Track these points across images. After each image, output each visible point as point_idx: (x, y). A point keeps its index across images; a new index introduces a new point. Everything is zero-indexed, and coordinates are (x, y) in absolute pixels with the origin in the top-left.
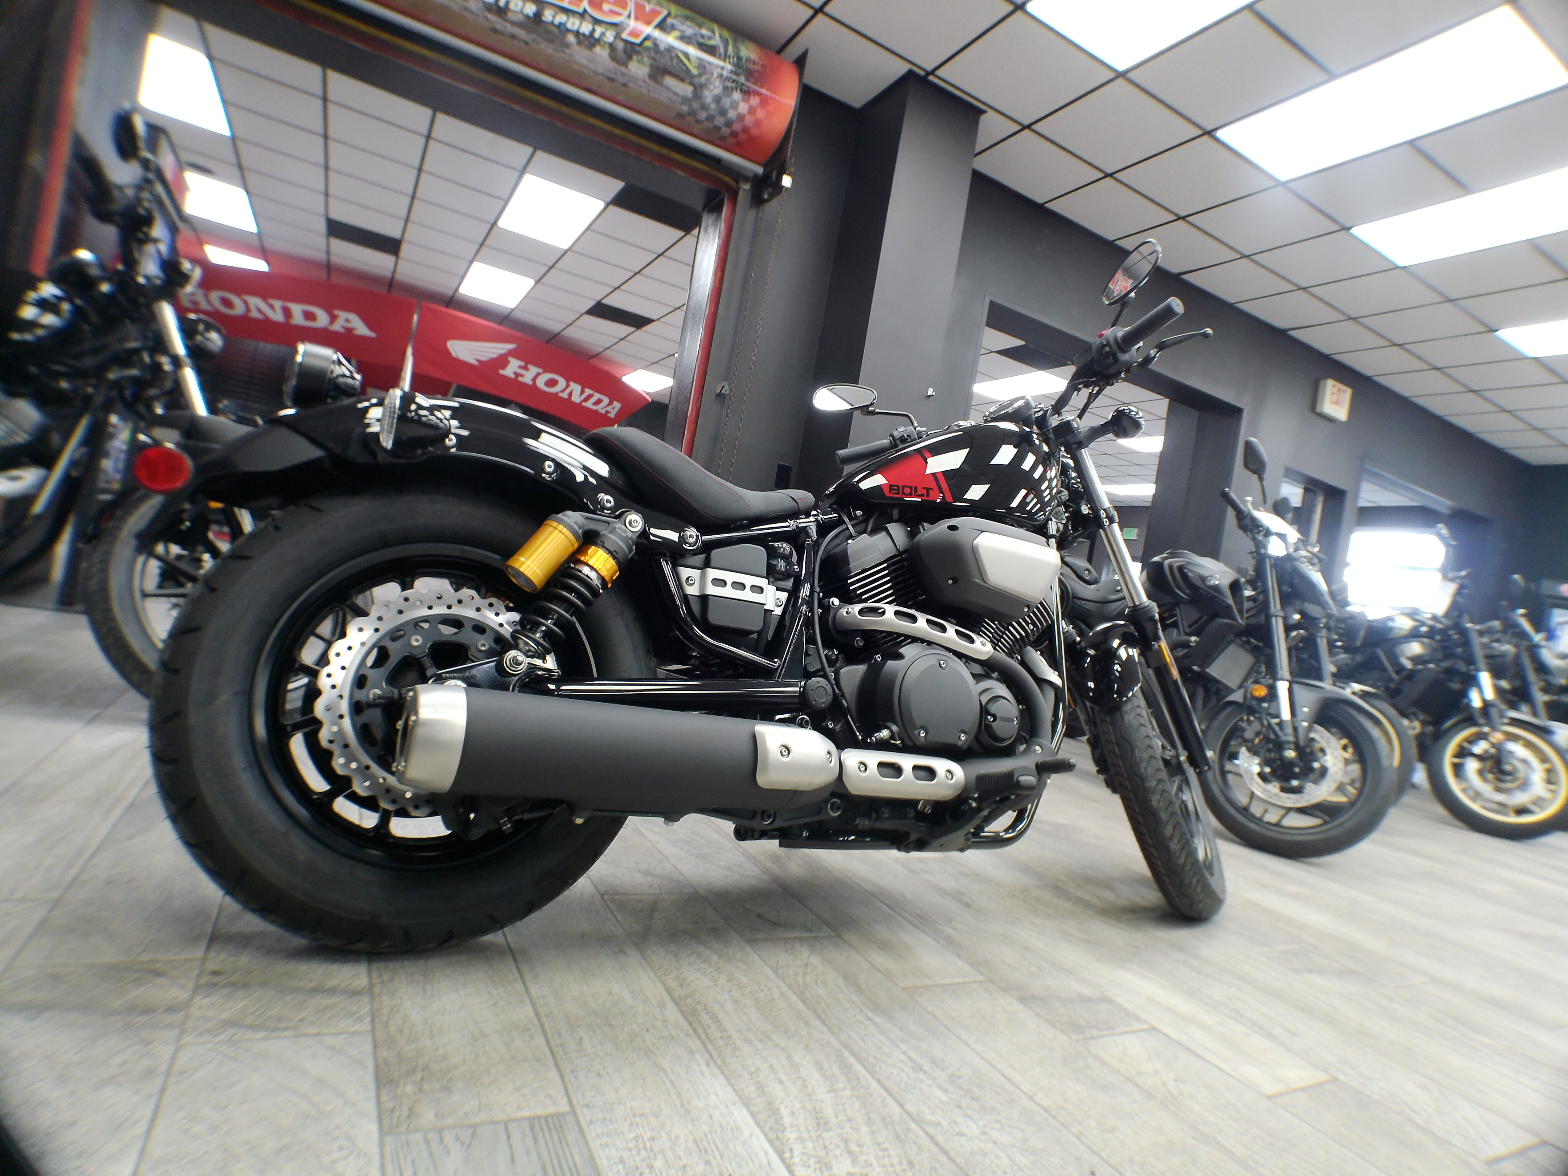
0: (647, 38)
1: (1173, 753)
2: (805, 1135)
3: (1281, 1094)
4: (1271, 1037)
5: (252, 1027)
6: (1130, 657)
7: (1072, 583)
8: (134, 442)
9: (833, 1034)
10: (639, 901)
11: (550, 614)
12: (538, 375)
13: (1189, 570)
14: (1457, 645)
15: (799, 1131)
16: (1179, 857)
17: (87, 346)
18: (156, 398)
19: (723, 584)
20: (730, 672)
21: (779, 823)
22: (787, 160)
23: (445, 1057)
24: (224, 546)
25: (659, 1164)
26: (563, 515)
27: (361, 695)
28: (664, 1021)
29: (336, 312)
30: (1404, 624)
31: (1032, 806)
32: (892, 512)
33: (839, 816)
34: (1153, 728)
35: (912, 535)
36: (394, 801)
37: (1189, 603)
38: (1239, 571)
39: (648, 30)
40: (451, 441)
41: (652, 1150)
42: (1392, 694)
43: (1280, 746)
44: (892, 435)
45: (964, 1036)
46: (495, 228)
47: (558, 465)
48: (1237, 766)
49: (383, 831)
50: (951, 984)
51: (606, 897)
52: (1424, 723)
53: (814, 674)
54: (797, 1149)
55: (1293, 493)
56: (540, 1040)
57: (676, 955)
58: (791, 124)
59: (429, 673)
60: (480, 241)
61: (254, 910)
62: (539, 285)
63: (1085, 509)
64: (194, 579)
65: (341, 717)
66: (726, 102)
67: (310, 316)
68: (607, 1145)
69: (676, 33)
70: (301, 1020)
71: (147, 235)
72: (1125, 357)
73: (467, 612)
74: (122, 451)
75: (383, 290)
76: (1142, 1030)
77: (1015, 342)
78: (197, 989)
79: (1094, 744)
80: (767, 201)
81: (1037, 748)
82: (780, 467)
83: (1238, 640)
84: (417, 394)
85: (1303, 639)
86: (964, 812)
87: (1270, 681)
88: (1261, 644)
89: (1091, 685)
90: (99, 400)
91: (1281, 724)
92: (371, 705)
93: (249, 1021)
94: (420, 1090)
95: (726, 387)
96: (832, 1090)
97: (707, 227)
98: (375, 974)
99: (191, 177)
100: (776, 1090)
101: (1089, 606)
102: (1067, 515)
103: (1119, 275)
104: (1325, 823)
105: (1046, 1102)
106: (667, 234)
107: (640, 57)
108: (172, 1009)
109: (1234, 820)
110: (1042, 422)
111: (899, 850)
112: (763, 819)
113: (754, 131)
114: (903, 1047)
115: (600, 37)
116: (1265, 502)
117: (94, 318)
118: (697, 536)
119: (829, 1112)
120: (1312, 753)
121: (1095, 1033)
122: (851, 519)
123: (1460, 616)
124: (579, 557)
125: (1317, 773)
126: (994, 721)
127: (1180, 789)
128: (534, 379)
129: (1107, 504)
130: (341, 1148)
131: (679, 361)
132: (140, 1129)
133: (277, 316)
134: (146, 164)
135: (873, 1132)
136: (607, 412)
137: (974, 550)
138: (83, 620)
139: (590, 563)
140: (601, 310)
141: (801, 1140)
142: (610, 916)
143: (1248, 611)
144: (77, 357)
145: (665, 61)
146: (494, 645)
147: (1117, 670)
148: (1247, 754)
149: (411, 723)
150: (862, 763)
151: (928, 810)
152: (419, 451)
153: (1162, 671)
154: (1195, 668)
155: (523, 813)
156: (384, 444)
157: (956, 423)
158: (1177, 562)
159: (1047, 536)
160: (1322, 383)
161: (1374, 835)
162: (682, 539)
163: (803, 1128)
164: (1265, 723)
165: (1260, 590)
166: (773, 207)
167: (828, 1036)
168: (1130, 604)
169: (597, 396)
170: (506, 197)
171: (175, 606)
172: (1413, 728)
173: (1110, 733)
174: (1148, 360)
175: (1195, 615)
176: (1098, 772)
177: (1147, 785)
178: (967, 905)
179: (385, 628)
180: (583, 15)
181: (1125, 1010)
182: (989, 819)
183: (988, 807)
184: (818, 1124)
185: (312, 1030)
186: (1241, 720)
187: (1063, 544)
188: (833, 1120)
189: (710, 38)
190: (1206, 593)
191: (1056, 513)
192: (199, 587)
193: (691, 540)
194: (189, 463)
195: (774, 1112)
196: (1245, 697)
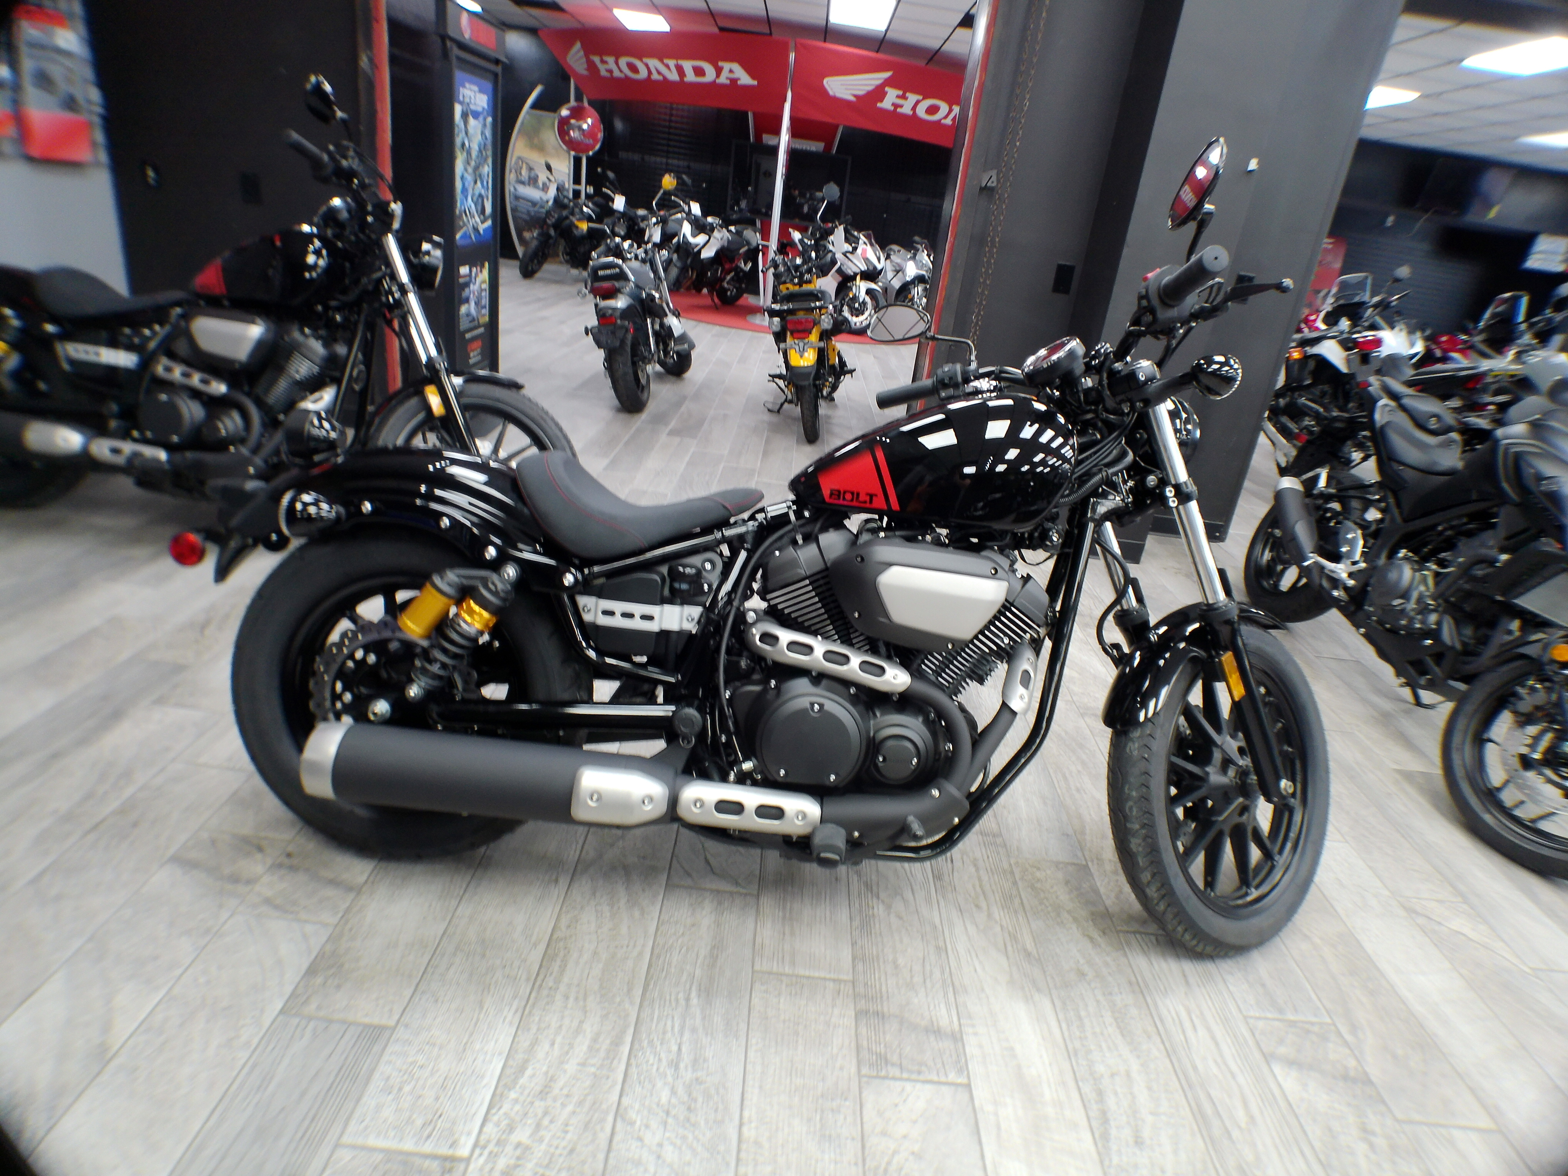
2: (523, 1098)
9: (640, 1007)
12: (917, 102)
15: (522, 1093)
19: (612, 615)
25: (407, 1088)
28: (524, 960)
29: (720, 64)
40: (367, 509)
41: (414, 1076)
47: (453, 520)
54: (507, 1108)
56: (427, 957)
62: (902, 5)
63: (1152, 481)
67: (699, 72)
68: (391, 1063)
70: (305, 907)
76: (951, 1084)
78: (271, 867)
81: (934, 792)
82: (1060, 268)
94: (325, 983)
95: (994, 178)
96: (583, 1064)
98: (375, 873)
100: (542, 1051)
108: (248, 882)
119: (560, 1082)
122: (798, 519)
126: (884, 760)
128: (914, 108)
130: (253, 1017)
133: (673, 76)
135: (574, 1112)
137: (877, 588)
141: (516, 1101)
150: (699, 800)
163: (527, 1092)
184: (541, 1092)
185: (305, 917)
188: (556, 1091)
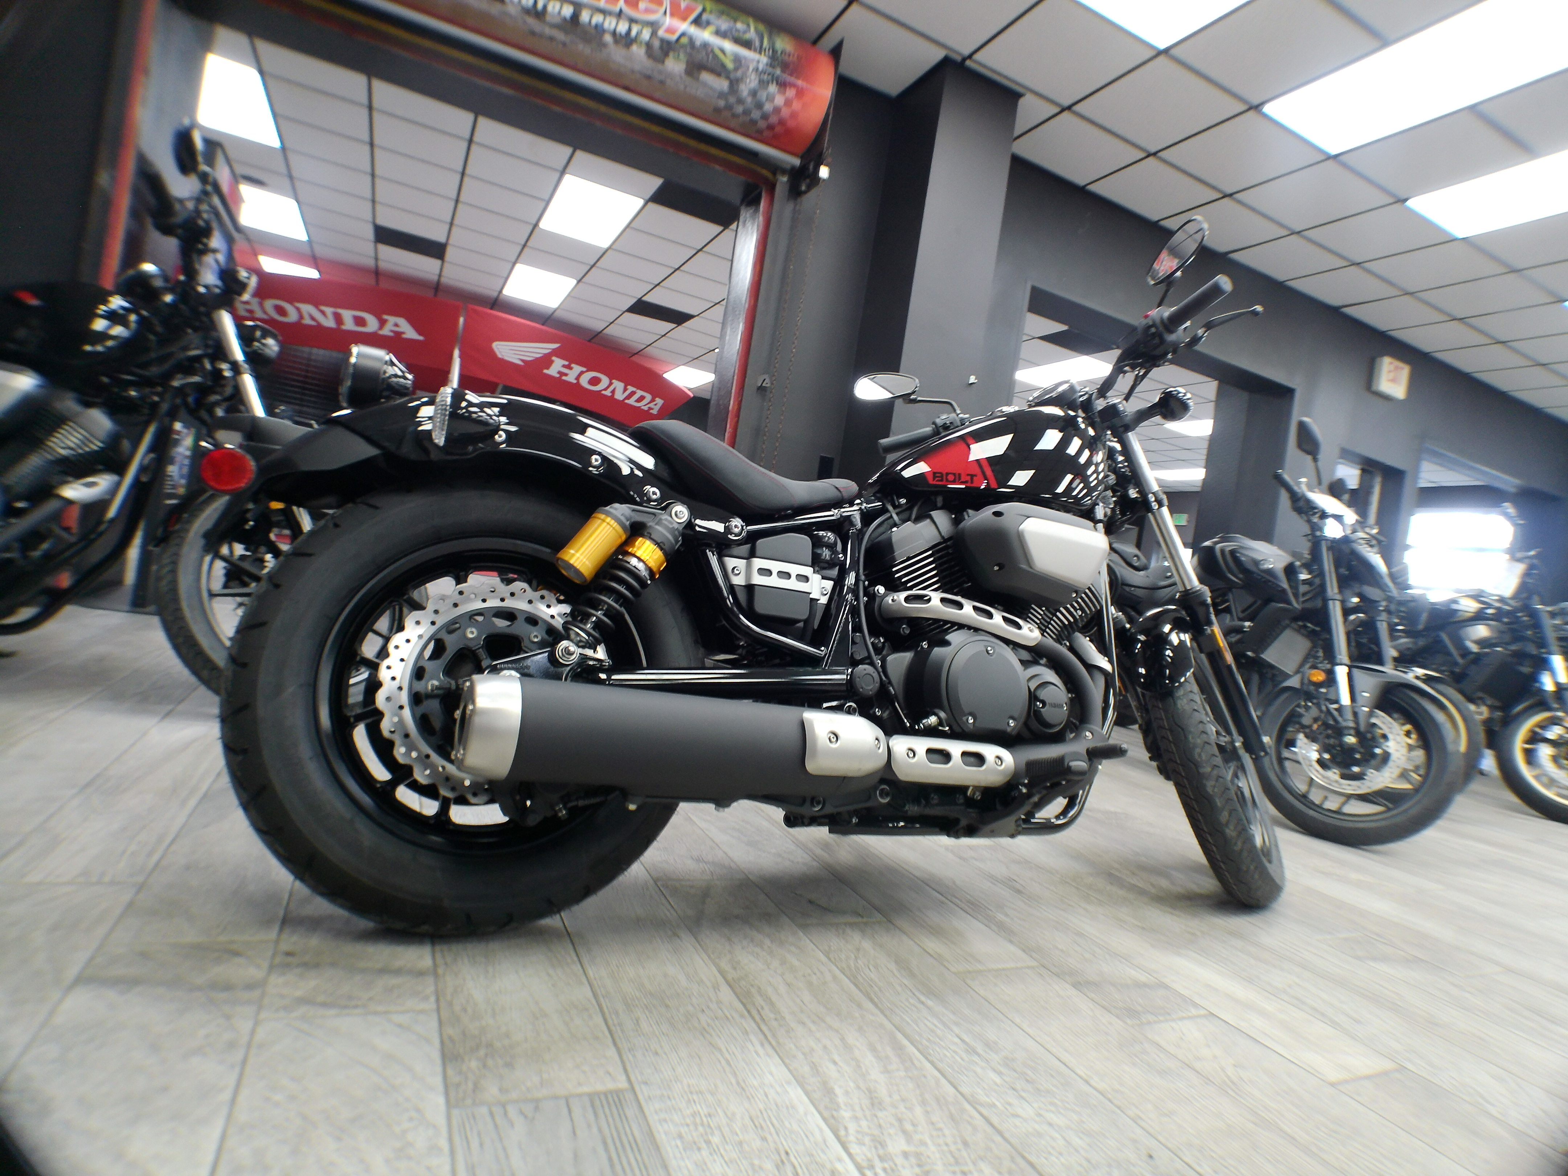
0: (683, 34)
1: (1228, 739)
2: (859, 1114)
3: (1346, 1082)
4: (1334, 1024)
5: (324, 1005)
6: (1182, 642)
7: (1122, 570)
8: (196, 448)
9: (886, 1016)
10: (692, 887)
11: (599, 605)
12: (582, 373)
13: (1242, 554)
14: (1528, 627)
15: (853, 1110)
16: (1236, 843)
17: (153, 355)
18: (217, 404)
19: (769, 574)
20: (777, 661)
21: (829, 810)
22: (825, 150)
23: (507, 1035)
24: (285, 547)
25: (716, 1139)
26: (611, 507)
27: (420, 686)
28: (719, 1002)
29: (385, 317)
30: (1469, 606)
31: (1083, 792)
32: (936, 499)
33: (888, 803)
34: (1207, 714)
35: (957, 522)
36: (453, 789)
37: (1242, 588)
38: (1294, 554)
39: (684, 26)
40: (501, 437)
41: (709, 1126)
42: (1458, 679)
43: (1339, 732)
44: (934, 423)
45: (1018, 1020)
46: (536, 231)
47: (605, 459)
48: (1295, 753)
49: (443, 818)
50: (1004, 969)
51: (659, 884)
52: (1492, 708)
53: (861, 662)
54: (852, 1127)
55: (1350, 475)
56: (599, 1020)
57: (729, 940)
58: (827, 115)
59: (485, 664)
60: (523, 242)
61: (322, 894)
62: (580, 284)
63: (1133, 493)
64: (257, 579)
65: (401, 707)
66: (763, 95)
67: (360, 321)
68: (665, 1121)
69: (711, 29)
70: (371, 999)
71: (205, 245)
72: (1172, 338)
73: (520, 605)
74: (187, 457)
75: (430, 294)
76: (1200, 1016)
77: (1058, 327)
78: (272, 968)
79: (1147, 731)
80: (805, 192)
81: (1088, 734)
82: (823, 459)
83: (1294, 625)
84: (467, 392)
85: (1362, 623)
86: (1014, 798)
87: (1329, 666)
88: (1318, 629)
89: (1142, 671)
90: (165, 407)
91: (1340, 710)
92: (429, 696)
93: (321, 998)
94: (485, 1066)
95: (767, 380)
96: (886, 1071)
97: (745, 221)
98: (438, 955)
99: (246, 190)
100: (831, 1071)
101: (1139, 592)
102: (1114, 499)
103: (1164, 255)
104: (1389, 809)
105: (1101, 1086)
106: (707, 229)
107: (676, 54)
108: (250, 987)
109: (1292, 807)
110: (1087, 406)
111: (948, 836)
112: (812, 805)
113: (791, 124)
114: (956, 1030)
115: (636, 36)
116: (1320, 483)
117: (159, 329)
118: (742, 526)
119: (883, 1092)
120: (1374, 739)
121: (1151, 1018)
122: (895, 507)
123: (1529, 598)
124: (627, 548)
125: (1379, 759)
126: (1043, 707)
127: (1236, 775)
128: (578, 378)
129: (1155, 487)
130: (411, 1119)
131: (720, 355)
132: (227, 1095)
133: (329, 323)
134: (204, 178)
135: (927, 1112)
136: (650, 409)
137: (1020, 536)
138: (156, 620)
139: (638, 554)
140: (642, 308)
141: (856, 1118)
142: (664, 901)
143: (1304, 594)
144: (145, 366)
145: (701, 56)
146: (546, 637)
147: (1169, 656)
148: (1305, 740)
149: (468, 712)
150: (911, 750)
151: (978, 796)
152: (470, 448)
153: (1215, 656)
154: (1249, 653)
155: (577, 799)
156: (436, 441)
157: (1000, 409)
158: (1229, 546)
159: (1096, 522)
160: (1378, 360)
161: (1440, 823)
162: (728, 530)
163: (857, 1108)
164: (1324, 708)
165: (1315, 573)
166: (811, 199)
167: (882, 1019)
168: (1181, 589)
169: (640, 393)
170: (547, 198)
171: (240, 605)
172: (1481, 714)
173: (1162, 719)
174: (1195, 340)
175: (1250, 600)
176: (1151, 759)
177: (1202, 770)
178: (1019, 892)
179: (441, 621)
180: (620, 14)
181: (1182, 996)
182: (1039, 805)
183: (1039, 792)
184: (873, 1104)
185: (380, 1008)
186: (1299, 706)
187: (1110, 528)
188: (887, 1100)
189: (745, 32)
190: (1260, 577)
191: (1104, 498)
192: (264, 584)
193: (736, 530)
194: (252, 464)
195: (829, 1092)
196: (1302, 683)
